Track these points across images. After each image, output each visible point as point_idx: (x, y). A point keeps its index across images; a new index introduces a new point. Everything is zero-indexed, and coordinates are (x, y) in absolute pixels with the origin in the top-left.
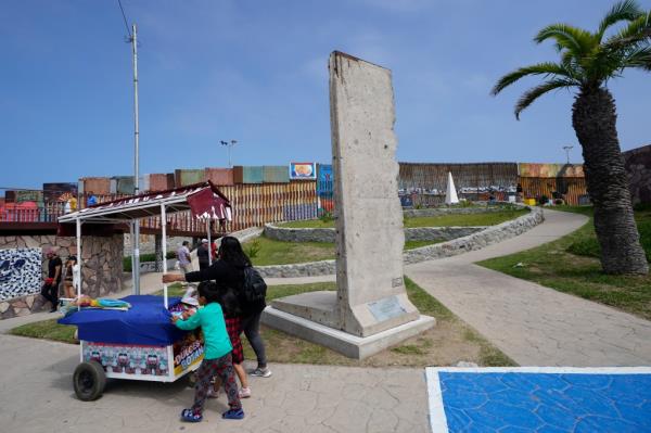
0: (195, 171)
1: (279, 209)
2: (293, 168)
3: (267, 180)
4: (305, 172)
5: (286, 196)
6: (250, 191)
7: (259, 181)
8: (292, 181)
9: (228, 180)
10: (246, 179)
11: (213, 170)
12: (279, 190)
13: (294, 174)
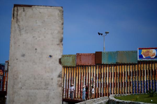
0: (70, 56)
1: (128, 84)
2: (140, 52)
3: (119, 61)
4: (151, 55)
5: (134, 73)
6: (107, 70)
7: (114, 62)
8: (139, 63)
9: (91, 61)
10: (104, 61)
11: (81, 55)
12: (129, 69)
13: (141, 56)
